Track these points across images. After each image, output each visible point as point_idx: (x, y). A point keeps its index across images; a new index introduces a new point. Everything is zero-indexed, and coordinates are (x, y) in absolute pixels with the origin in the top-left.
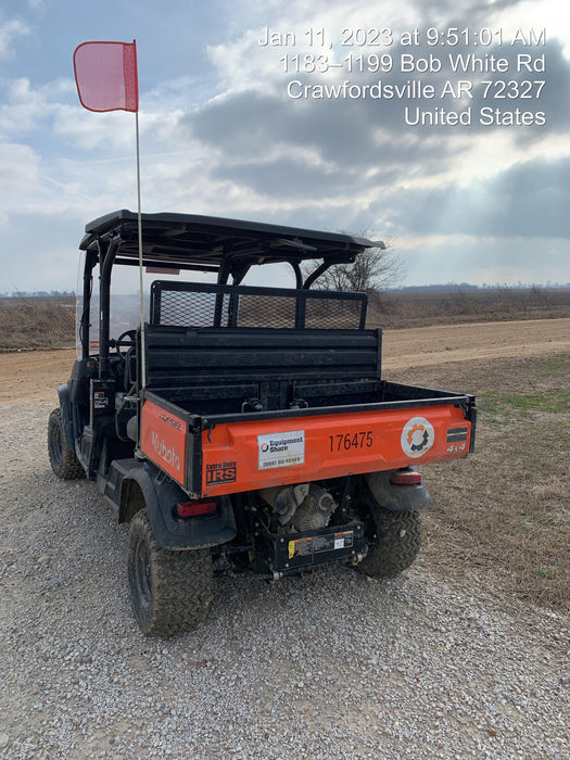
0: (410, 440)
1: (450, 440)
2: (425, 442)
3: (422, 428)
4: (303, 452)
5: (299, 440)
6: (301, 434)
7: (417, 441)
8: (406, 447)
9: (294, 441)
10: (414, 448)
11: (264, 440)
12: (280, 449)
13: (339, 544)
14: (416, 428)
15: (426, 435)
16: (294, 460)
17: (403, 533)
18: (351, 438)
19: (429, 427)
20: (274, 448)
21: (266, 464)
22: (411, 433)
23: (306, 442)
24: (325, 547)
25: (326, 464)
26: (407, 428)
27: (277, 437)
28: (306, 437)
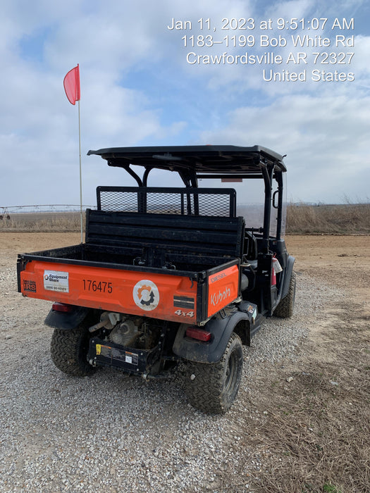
0: (140, 296)
1: (176, 304)
2: (152, 300)
3: (149, 289)
4: (67, 285)
5: (65, 278)
6: (66, 274)
7: (147, 298)
8: (137, 301)
9: (62, 278)
10: (143, 302)
11: (47, 273)
12: (55, 281)
13: (129, 360)
14: (144, 288)
15: (152, 295)
16: (63, 289)
17: (193, 377)
18: (97, 284)
19: (155, 289)
20: (51, 279)
21: (48, 287)
22: (140, 291)
23: (69, 280)
24: (119, 358)
25: (81, 297)
26: (137, 286)
27: (54, 273)
28: (69, 276)
